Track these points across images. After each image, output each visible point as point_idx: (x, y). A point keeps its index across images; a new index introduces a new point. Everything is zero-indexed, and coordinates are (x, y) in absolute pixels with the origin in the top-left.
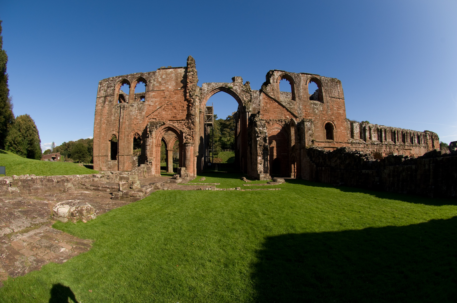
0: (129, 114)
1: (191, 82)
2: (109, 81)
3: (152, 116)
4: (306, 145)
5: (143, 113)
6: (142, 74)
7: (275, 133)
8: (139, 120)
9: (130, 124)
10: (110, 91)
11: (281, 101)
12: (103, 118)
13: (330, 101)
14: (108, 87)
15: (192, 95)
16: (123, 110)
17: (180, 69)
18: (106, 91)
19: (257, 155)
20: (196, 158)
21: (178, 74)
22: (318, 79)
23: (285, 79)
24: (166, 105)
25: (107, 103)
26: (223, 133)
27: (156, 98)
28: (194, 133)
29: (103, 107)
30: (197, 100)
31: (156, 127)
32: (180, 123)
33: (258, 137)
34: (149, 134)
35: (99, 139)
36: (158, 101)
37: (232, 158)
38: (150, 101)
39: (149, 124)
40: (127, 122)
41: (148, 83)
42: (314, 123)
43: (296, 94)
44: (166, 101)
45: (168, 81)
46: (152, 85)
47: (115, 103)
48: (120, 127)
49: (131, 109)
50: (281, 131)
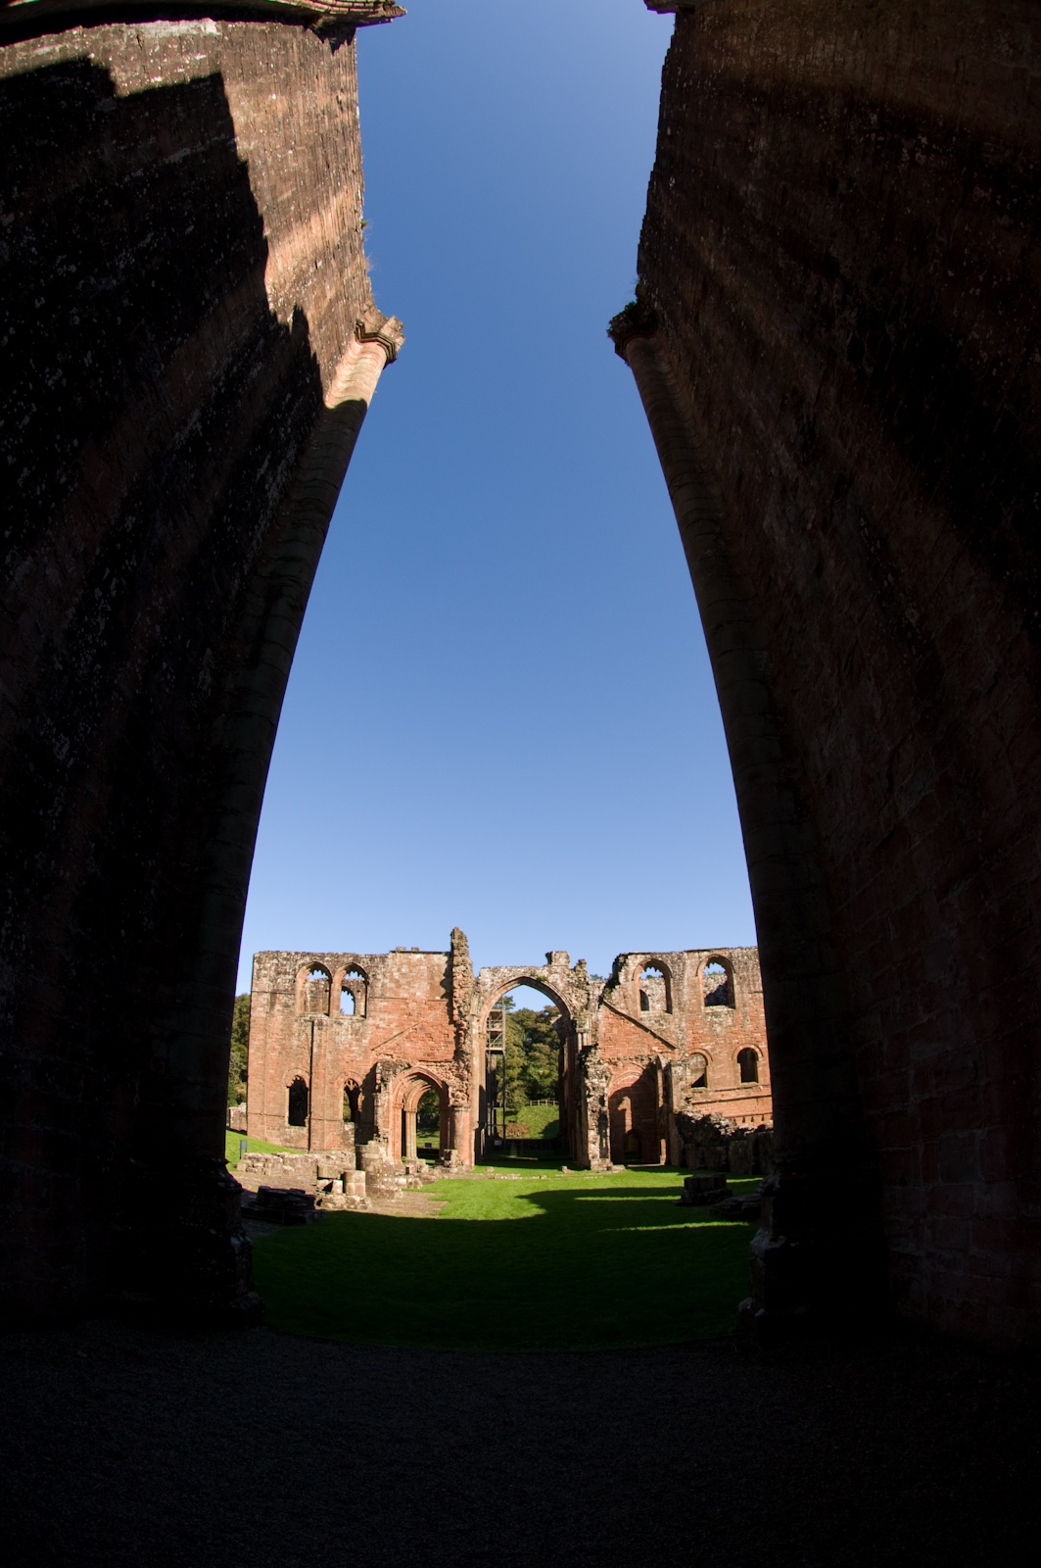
0: (333, 1040)
1: (462, 987)
2: (281, 960)
3: (384, 1049)
5: (364, 1041)
6: (356, 957)
7: (629, 1084)
8: (355, 1055)
9: (335, 1062)
10: (283, 982)
11: (641, 1020)
12: (271, 1038)
13: (751, 1001)
14: (279, 973)
15: (464, 1013)
16: (319, 1029)
17: (438, 955)
18: (274, 980)
19: (587, 1128)
20: (473, 1133)
21: (434, 966)
22: (724, 958)
23: (652, 969)
24: (411, 1030)
25: (278, 1007)
27: (390, 1013)
28: (470, 1087)
29: (270, 1014)
30: (474, 1023)
31: (395, 1073)
32: (440, 1066)
33: (589, 1096)
34: (382, 1085)
35: (262, 1081)
36: (393, 1019)
38: (378, 1019)
39: (379, 1065)
40: (328, 1055)
41: (371, 980)
42: (712, 1054)
43: (673, 999)
44: (411, 1020)
45: (414, 979)
46: (380, 985)
47: (298, 1011)
48: (314, 1063)
49: (337, 1030)
50: (641, 1077)
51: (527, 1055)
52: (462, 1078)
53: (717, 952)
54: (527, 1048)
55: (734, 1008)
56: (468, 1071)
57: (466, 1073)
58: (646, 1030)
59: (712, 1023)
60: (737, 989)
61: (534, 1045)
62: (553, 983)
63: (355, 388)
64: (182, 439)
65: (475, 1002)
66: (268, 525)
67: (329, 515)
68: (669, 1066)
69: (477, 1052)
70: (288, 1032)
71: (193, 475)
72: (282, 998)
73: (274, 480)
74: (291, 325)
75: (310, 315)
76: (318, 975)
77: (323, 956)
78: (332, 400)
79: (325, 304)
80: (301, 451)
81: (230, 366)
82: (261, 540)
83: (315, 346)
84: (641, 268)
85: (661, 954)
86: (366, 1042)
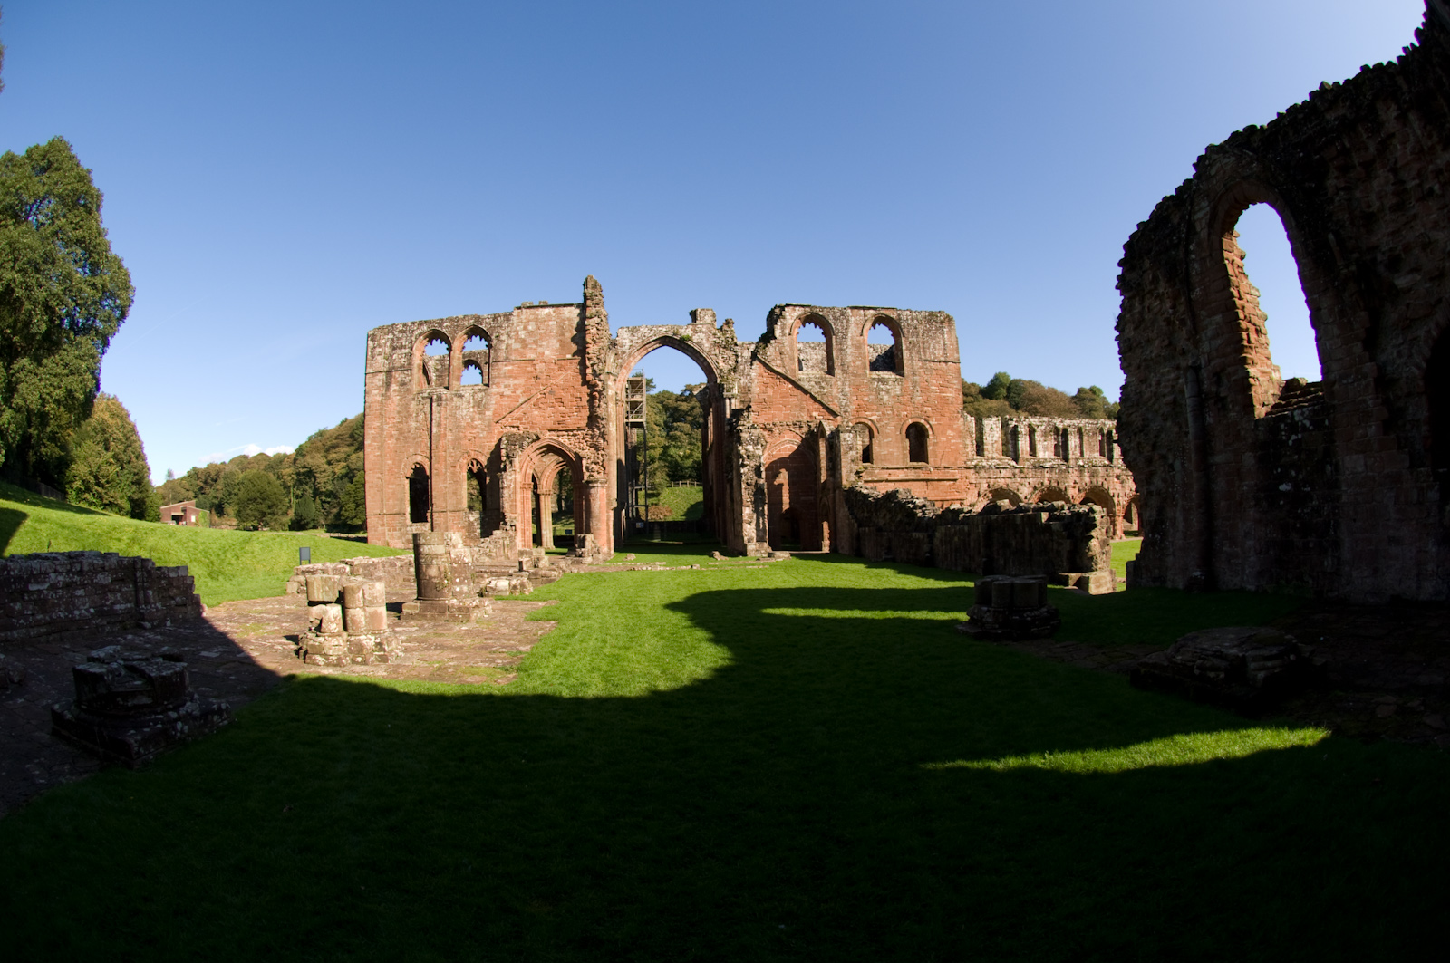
0: (454, 416)
1: (596, 342)
2: (396, 333)
3: (509, 420)
4: (844, 482)
5: (487, 413)
6: (478, 318)
7: (786, 454)
8: (477, 430)
9: (457, 440)
10: (399, 357)
11: (800, 380)
12: (388, 424)
13: (921, 370)
14: (394, 349)
15: (598, 372)
16: (438, 405)
17: (569, 308)
18: (389, 357)
19: (741, 505)
20: (612, 513)
21: (564, 319)
22: (892, 318)
23: (812, 324)
24: (540, 396)
25: (394, 387)
26: (671, 436)
27: (515, 378)
28: (606, 458)
29: (386, 396)
30: (610, 383)
31: (521, 447)
32: (573, 435)
33: (744, 466)
34: (508, 463)
35: (380, 475)
36: (519, 385)
37: (698, 503)
38: (503, 386)
39: (504, 439)
40: (449, 434)
41: (494, 342)
42: (878, 425)
43: (836, 360)
44: (538, 384)
45: (542, 337)
46: (504, 347)
47: (416, 388)
48: (433, 446)
49: (458, 404)
50: (799, 446)
51: (668, 435)
52: (597, 448)
53: (884, 312)
54: (668, 427)
55: (903, 375)
56: (604, 439)
57: (602, 441)
58: (805, 392)
59: (878, 391)
60: (906, 354)
61: (675, 424)
62: (697, 343)
65: (611, 358)
68: (836, 433)
69: (613, 417)
70: (405, 414)
77: (441, 322)
85: (822, 309)
86: (489, 414)
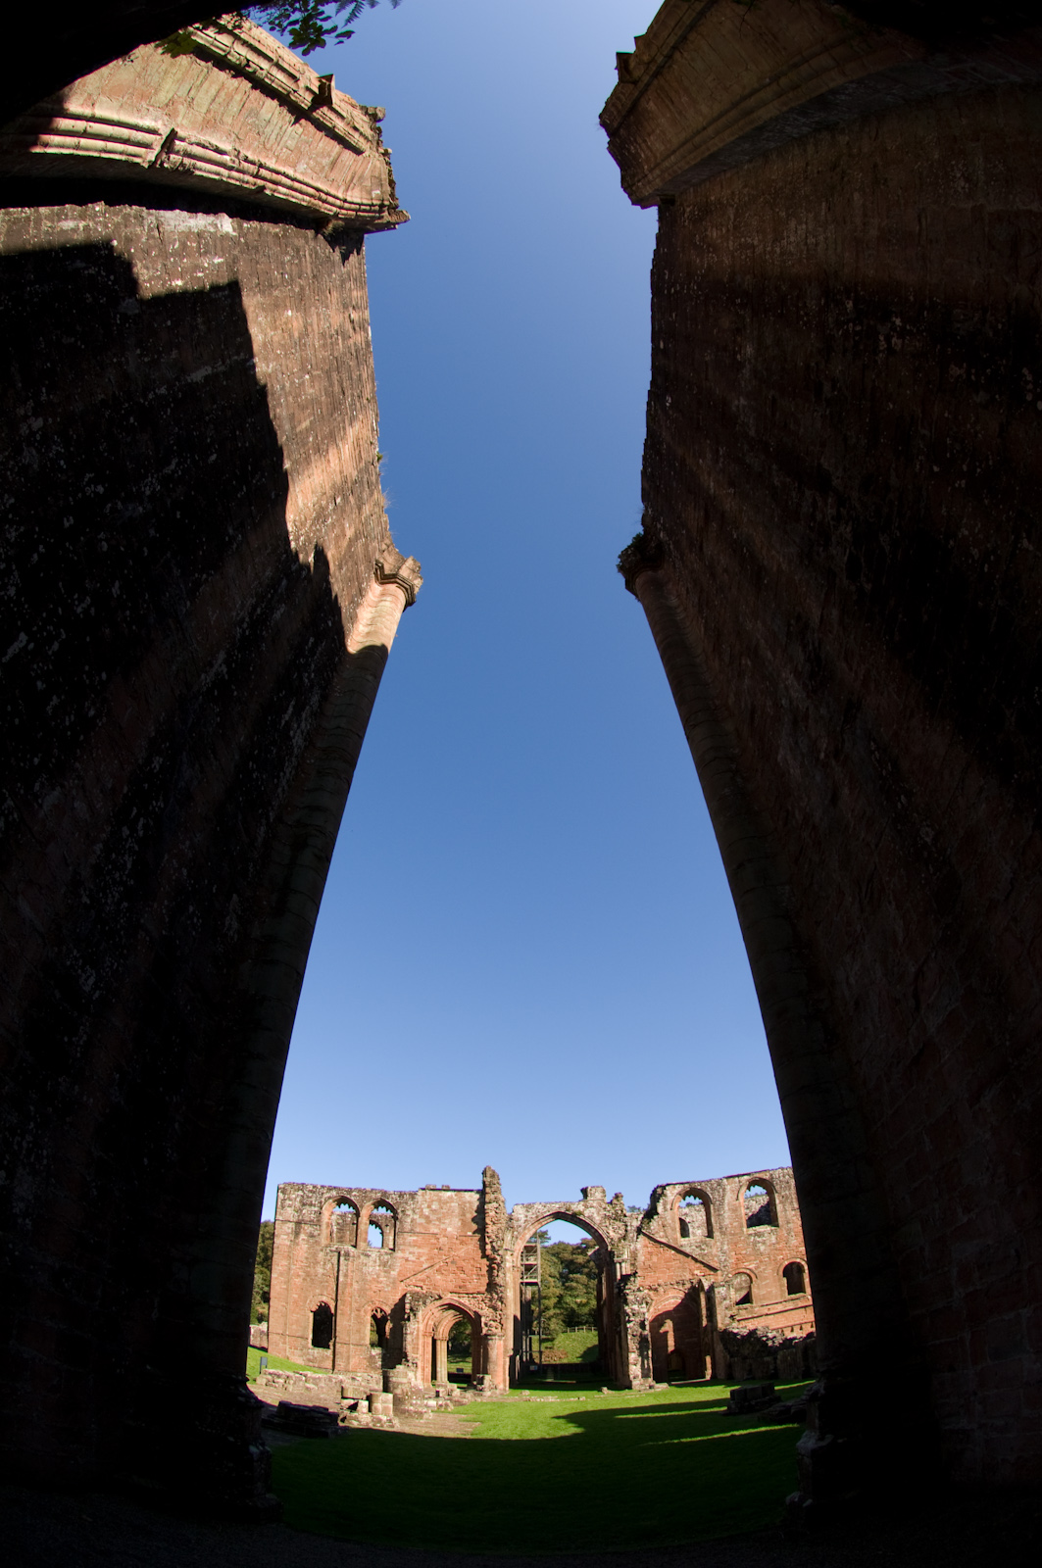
0: (361, 1271)
1: (494, 1223)
2: (307, 1193)
3: (413, 1281)
4: (719, 1323)
5: (392, 1272)
6: (385, 1193)
7: (670, 1308)
8: (383, 1285)
9: (362, 1292)
10: (308, 1213)
11: (681, 1246)
13: (794, 1218)
14: (304, 1205)
15: (497, 1248)
16: (345, 1259)
17: (470, 1193)
18: (299, 1211)
21: (465, 1203)
22: (765, 1179)
23: (691, 1197)
24: (442, 1264)
25: (302, 1236)
26: (567, 1287)
27: (419, 1247)
28: (503, 1316)
29: (295, 1244)
30: (508, 1257)
31: (424, 1303)
32: (473, 1297)
33: (629, 1320)
34: (411, 1313)
35: (285, 1304)
36: (423, 1253)
37: (594, 1347)
38: (407, 1253)
39: (408, 1295)
40: (354, 1284)
41: (400, 1216)
42: (756, 1272)
43: (714, 1224)
44: (441, 1255)
45: (445, 1216)
46: (409, 1220)
47: (324, 1241)
48: (339, 1293)
49: (365, 1261)
50: (683, 1300)
51: (563, 1285)
52: (495, 1309)
53: (757, 1175)
54: (564, 1278)
55: (778, 1226)
56: (502, 1302)
57: (500, 1303)
58: (687, 1255)
59: (755, 1243)
60: (779, 1207)
61: (571, 1276)
62: (589, 1217)
63: (375, 632)
64: (208, 680)
65: (508, 1237)
66: (293, 772)
67: (351, 763)
68: (712, 1288)
69: (510, 1285)
70: (312, 1260)
71: (218, 719)
72: (308, 1228)
73: (299, 727)
74: (312, 565)
75: (330, 554)
76: (345, 1208)
77: (350, 1191)
78: (354, 645)
79: (345, 543)
80: (324, 698)
81: (254, 608)
82: (286, 788)
83: (337, 587)
84: (646, 496)
85: (700, 1182)
86: (394, 1273)
